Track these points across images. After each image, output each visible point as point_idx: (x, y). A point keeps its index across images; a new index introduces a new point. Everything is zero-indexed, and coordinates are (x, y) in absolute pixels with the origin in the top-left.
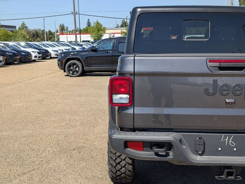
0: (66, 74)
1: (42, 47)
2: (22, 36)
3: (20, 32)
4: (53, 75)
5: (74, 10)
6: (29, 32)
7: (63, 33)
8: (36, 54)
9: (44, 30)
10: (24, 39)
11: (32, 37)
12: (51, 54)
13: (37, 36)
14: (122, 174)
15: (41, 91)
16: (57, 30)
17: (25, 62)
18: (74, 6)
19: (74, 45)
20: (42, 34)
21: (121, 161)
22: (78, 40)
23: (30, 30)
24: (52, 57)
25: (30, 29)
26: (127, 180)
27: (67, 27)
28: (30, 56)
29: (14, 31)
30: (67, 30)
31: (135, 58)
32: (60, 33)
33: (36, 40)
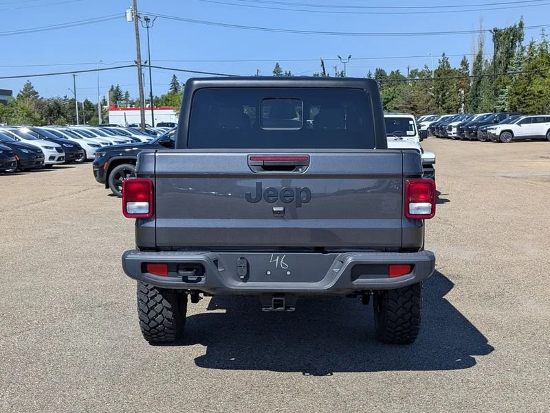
0: (110, 191)
1: (65, 137)
2: (25, 114)
3: (21, 104)
4: (85, 193)
5: (139, 56)
6: (40, 105)
7: (116, 106)
8: (54, 152)
9: (74, 100)
10: (30, 119)
11: (47, 114)
12: (85, 151)
13: (59, 112)
14: (158, 325)
15: (56, 222)
16: (104, 100)
17: (28, 170)
18: (139, 50)
19: (139, 132)
20: (70, 108)
21: (156, 305)
22: (148, 121)
23: (43, 100)
24: (88, 158)
25: (42, 98)
26: (166, 335)
27: (127, 93)
28: (40, 157)
29: (9, 101)
30: (126, 99)
31: (157, 154)
32: (111, 105)
33: (55, 122)
